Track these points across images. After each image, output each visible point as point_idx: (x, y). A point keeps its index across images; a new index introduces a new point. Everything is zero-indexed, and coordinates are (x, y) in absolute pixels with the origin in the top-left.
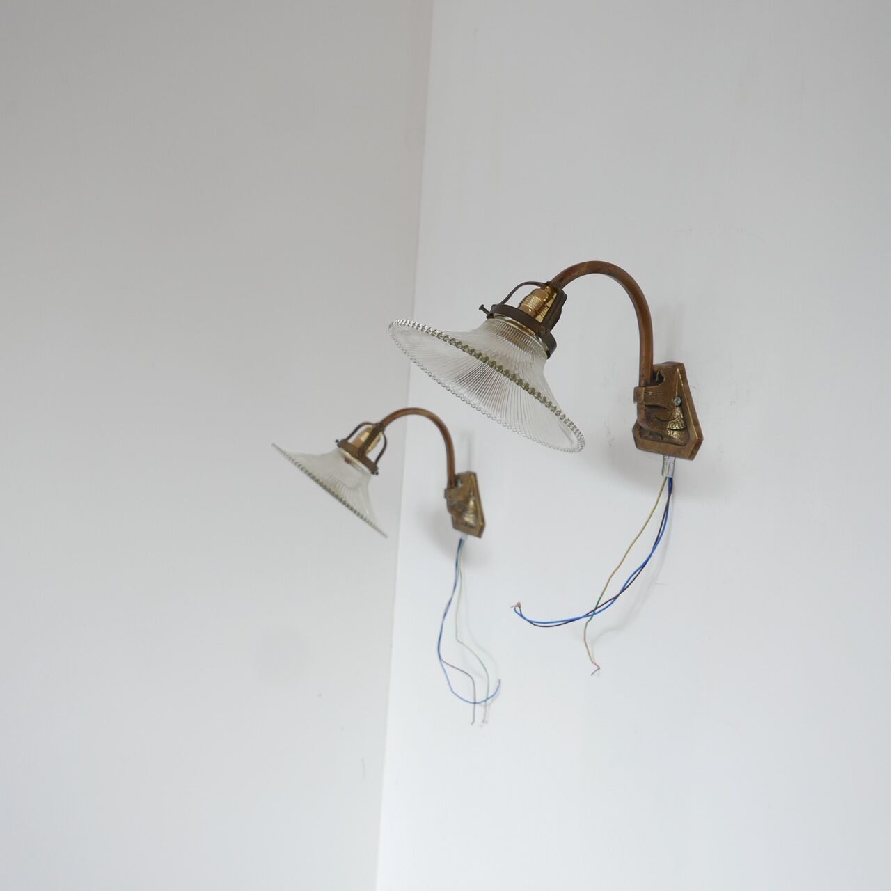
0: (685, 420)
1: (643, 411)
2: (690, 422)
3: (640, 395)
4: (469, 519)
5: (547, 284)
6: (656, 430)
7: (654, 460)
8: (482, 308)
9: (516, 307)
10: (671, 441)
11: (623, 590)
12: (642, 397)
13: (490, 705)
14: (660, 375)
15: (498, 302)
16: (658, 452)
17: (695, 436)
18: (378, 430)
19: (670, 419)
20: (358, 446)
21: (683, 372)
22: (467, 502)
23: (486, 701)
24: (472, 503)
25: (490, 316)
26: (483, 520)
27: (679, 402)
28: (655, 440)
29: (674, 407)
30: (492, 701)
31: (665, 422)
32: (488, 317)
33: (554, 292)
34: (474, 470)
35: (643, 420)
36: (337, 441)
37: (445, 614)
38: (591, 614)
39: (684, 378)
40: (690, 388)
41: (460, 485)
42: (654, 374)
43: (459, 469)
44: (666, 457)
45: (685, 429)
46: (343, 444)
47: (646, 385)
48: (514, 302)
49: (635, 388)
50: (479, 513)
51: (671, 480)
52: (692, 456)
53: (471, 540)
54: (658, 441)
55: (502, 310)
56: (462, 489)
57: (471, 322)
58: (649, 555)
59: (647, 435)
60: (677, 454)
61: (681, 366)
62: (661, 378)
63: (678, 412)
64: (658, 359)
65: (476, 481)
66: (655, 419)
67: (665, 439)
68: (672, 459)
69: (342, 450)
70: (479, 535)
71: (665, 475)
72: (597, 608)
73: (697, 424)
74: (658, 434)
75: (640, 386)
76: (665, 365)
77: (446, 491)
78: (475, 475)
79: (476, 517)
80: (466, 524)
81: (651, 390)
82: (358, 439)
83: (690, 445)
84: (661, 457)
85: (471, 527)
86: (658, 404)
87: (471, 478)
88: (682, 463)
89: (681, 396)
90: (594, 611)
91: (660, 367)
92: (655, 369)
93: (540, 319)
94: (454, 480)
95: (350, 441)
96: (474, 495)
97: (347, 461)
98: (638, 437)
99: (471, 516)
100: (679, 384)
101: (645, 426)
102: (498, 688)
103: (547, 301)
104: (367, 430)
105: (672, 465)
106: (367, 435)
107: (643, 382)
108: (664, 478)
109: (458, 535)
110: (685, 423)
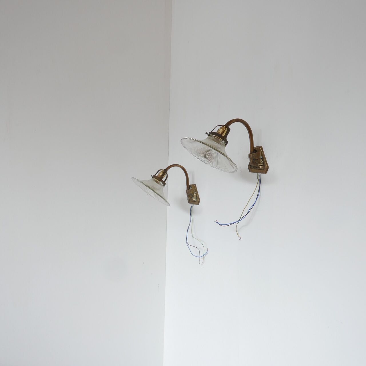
0: (263, 162)
1: (251, 161)
2: (265, 163)
3: (250, 156)
4: (195, 199)
5: (224, 126)
6: (255, 166)
7: (255, 175)
8: (206, 133)
9: (216, 132)
10: (260, 169)
11: (248, 213)
12: (251, 156)
13: (205, 257)
14: (256, 150)
15: (211, 131)
16: (256, 172)
17: (266, 167)
18: (165, 172)
19: (259, 162)
20: (159, 177)
21: (262, 149)
22: (194, 194)
23: (203, 256)
24: (195, 194)
25: (209, 135)
26: (199, 199)
27: (262, 157)
28: (255, 169)
29: (260, 159)
30: (205, 256)
31: (258, 163)
32: (208, 136)
33: (226, 127)
34: (195, 183)
35: (252, 163)
36: (152, 176)
37: (188, 231)
38: (239, 221)
39: (263, 151)
40: (265, 154)
41: (191, 188)
42: (254, 150)
43: (190, 183)
44: (258, 174)
45: (263, 165)
46: (154, 177)
47: (252, 153)
48: (215, 131)
49: (249, 154)
50: (197, 197)
51: (260, 180)
52: (266, 173)
53: (195, 206)
54: (256, 169)
55: (212, 133)
56: (191, 189)
57: (204, 137)
58: (255, 202)
59: (252, 168)
60: (262, 173)
61: (261, 147)
62: (256, 151)
63: (261, 160)
64: (255, 146)
65: (196, 187)
66: (255, 163)
67: (258, 168)
68: (260, 174)
69: (154, 178)
70: (198, 204)
71: (258, 179)
72: (240, 219)
73: (267, 163)
74: (256, 167)
75: (250, 153)
76: (257, 147)
77: (186, 190)
78: (195, 185)
79: (197, 198)
80: (193, 201)
81: (253, 154)
82: (159, 175)
83: (265, 169)
84: (257, 174)
85: (195, 201)
86: (256, 158)
87: (194, 186)
88: (263, 175)
89: (262, 156)
90: (239, 220)
91: (256, 148)
92: (254, 148)
93: (223, 135)
94: (189, 187)
95: (156, 175)
96: (196, 191)
97: (156, 182)
98: (250, 168)
99: (195, 198)
100: (261, 153)
101: (252, 165)
102: (207, 251)
103: (225, 130)
104: (161, 172)
105: (260, 176)
106: (162, 173)
107: (251, 152)
108: (258, 180)
109: (190, 205)
110: (264, 163)
